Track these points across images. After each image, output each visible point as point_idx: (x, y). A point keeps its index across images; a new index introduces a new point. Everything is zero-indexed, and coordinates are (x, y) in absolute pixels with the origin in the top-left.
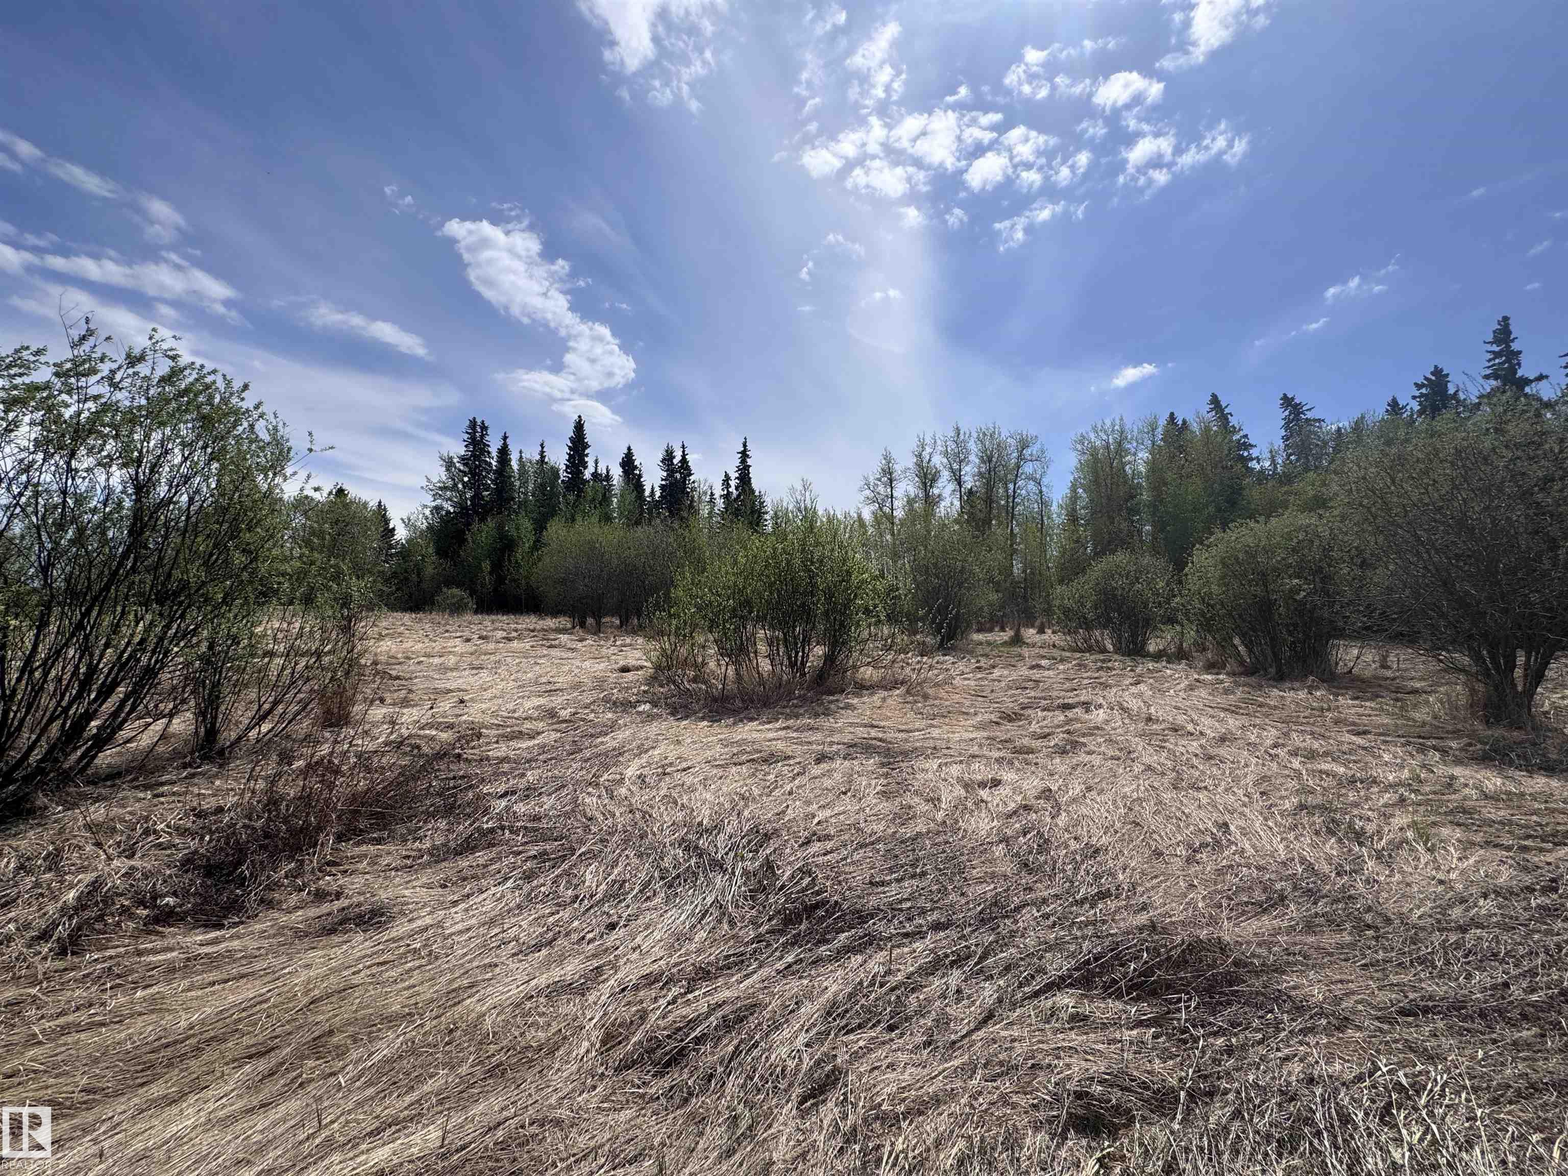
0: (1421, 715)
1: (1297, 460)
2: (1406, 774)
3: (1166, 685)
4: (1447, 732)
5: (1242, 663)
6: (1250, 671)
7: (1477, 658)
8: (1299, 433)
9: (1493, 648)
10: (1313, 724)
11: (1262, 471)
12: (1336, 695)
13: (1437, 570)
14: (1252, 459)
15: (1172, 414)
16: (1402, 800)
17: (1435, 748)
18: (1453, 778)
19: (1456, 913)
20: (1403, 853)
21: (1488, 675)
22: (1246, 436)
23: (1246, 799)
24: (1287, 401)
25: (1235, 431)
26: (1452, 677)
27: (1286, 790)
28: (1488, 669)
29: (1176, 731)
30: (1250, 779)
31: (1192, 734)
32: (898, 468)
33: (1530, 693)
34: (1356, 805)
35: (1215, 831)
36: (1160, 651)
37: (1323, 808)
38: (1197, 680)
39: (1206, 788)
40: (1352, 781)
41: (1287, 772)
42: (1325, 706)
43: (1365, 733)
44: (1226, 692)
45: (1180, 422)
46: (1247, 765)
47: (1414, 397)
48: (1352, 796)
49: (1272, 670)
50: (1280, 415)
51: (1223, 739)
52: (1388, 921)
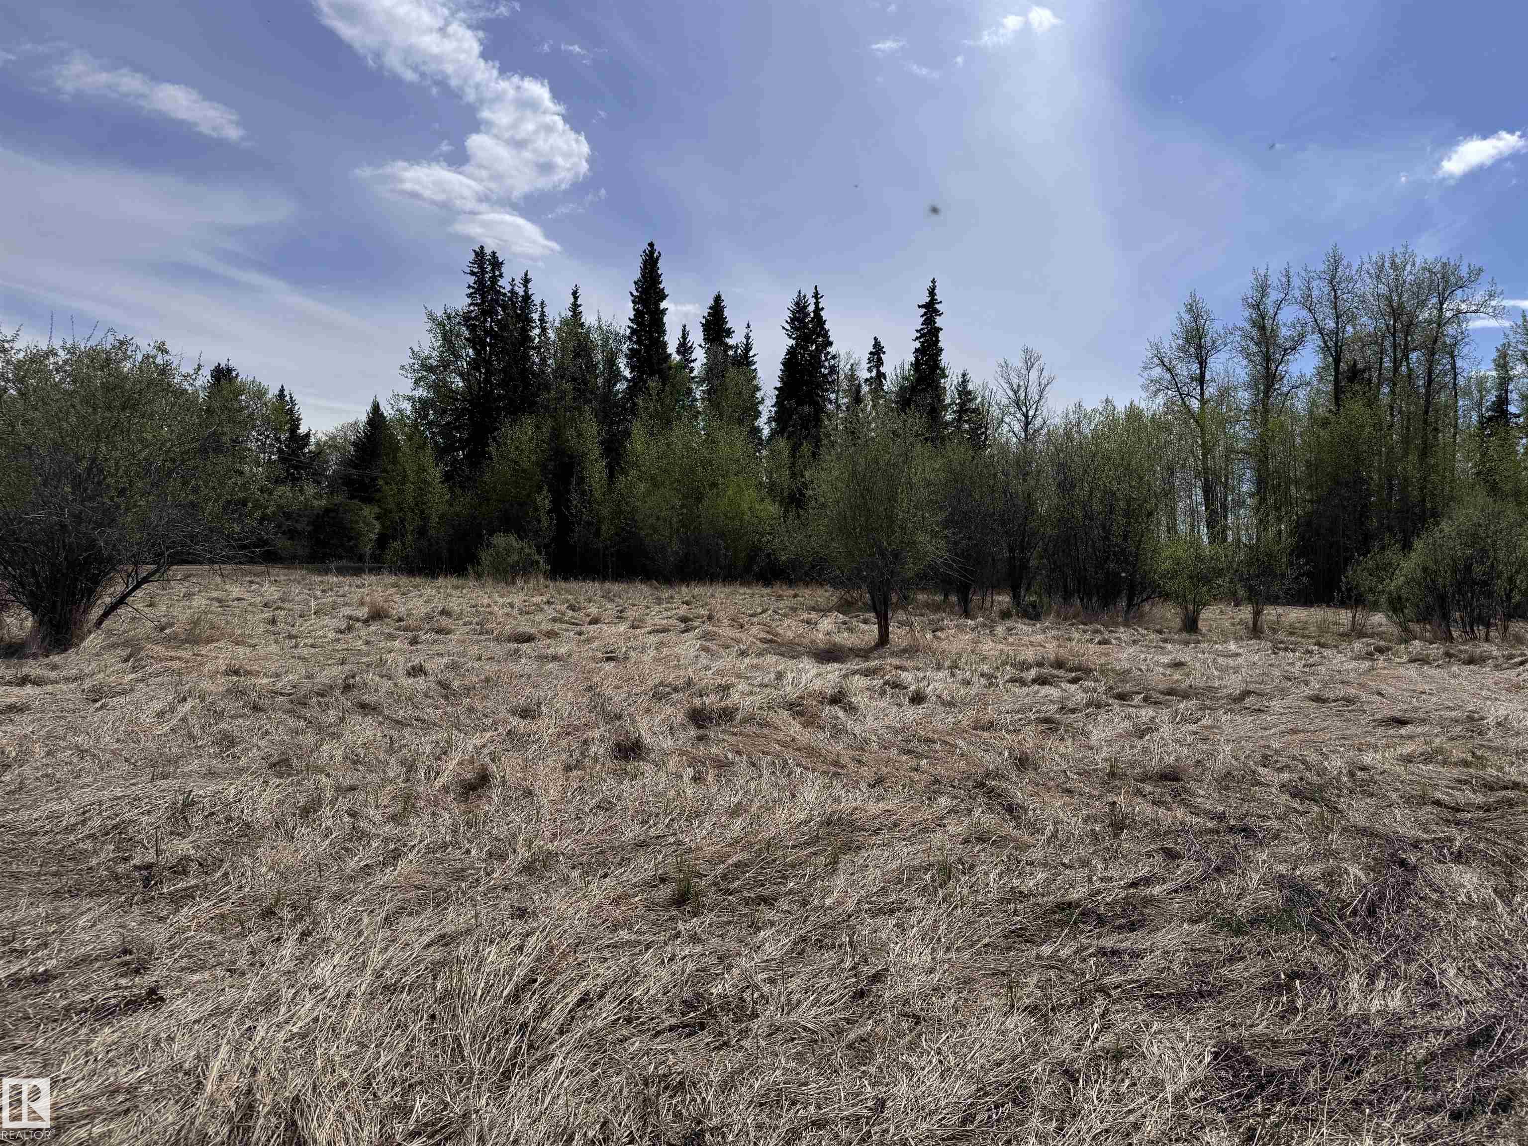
32: (1214, 328)
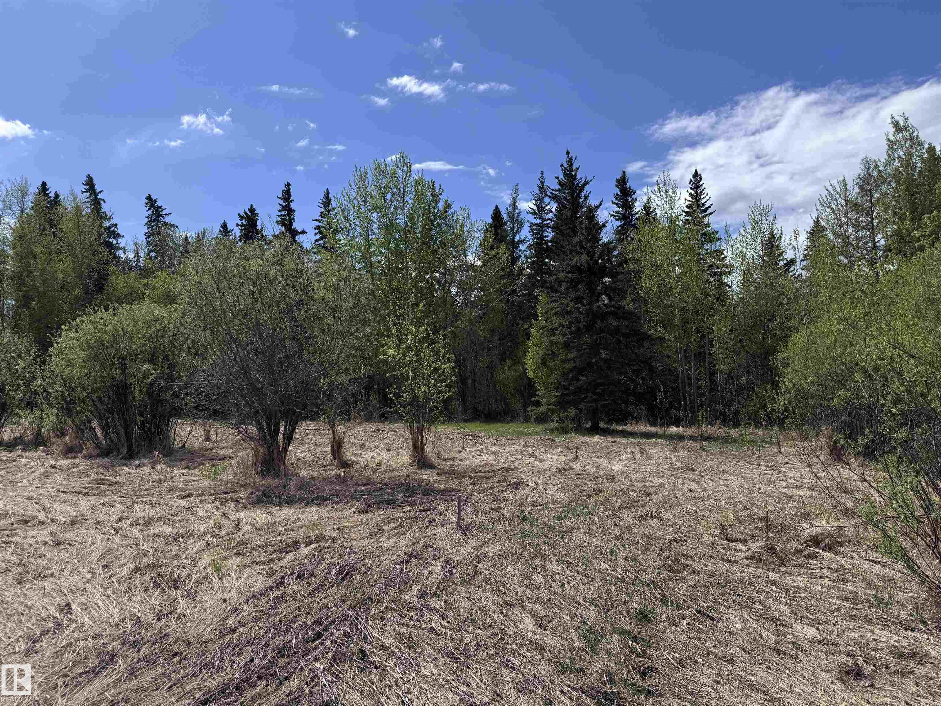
0: (226, 476)
1: (156, 257)
2: (212, 523)
3: (19, 475)
4: (241, 486)
5: (98, 446)
6: (105, 453)
7: (260, 428)
8: (159, 233)
9: (269, 419)
10: (152, 495)
11: (127, 262)
12: (171, 467)
13: (241, 361)
14: (120, 249)
15: (44, 184)
16: (208, 545)
17: (232, 500)
18: (240, 520)
19: (231, 621)
20: (204, 587)
21: (265, 440)
22: (116, 225)
23: (90, 576)
24: (151, 202)
25: (105, 217)
26: (246, 445)
27: (124, 558)
28: (265, 436)
29: (26, 522)
30: (94, 558)
31: (43, 523)
33: (285, 450)
34: (178, 557)
35: (57, 615)
36: (16, 439)
37: (154, 566)
38: (54, 467)
39: (52, 575)
40: (176, 537)
41: (127, 542)
42: (163, 477)
43: (189, 496)
44: (81, 475)
45: (52, 195)
46: (93, 543)
47: (238, 225)
48: (174, 550)
49: (124, 450)
50: (145, 213)
51: (73, 523)
52: (189, 644)
